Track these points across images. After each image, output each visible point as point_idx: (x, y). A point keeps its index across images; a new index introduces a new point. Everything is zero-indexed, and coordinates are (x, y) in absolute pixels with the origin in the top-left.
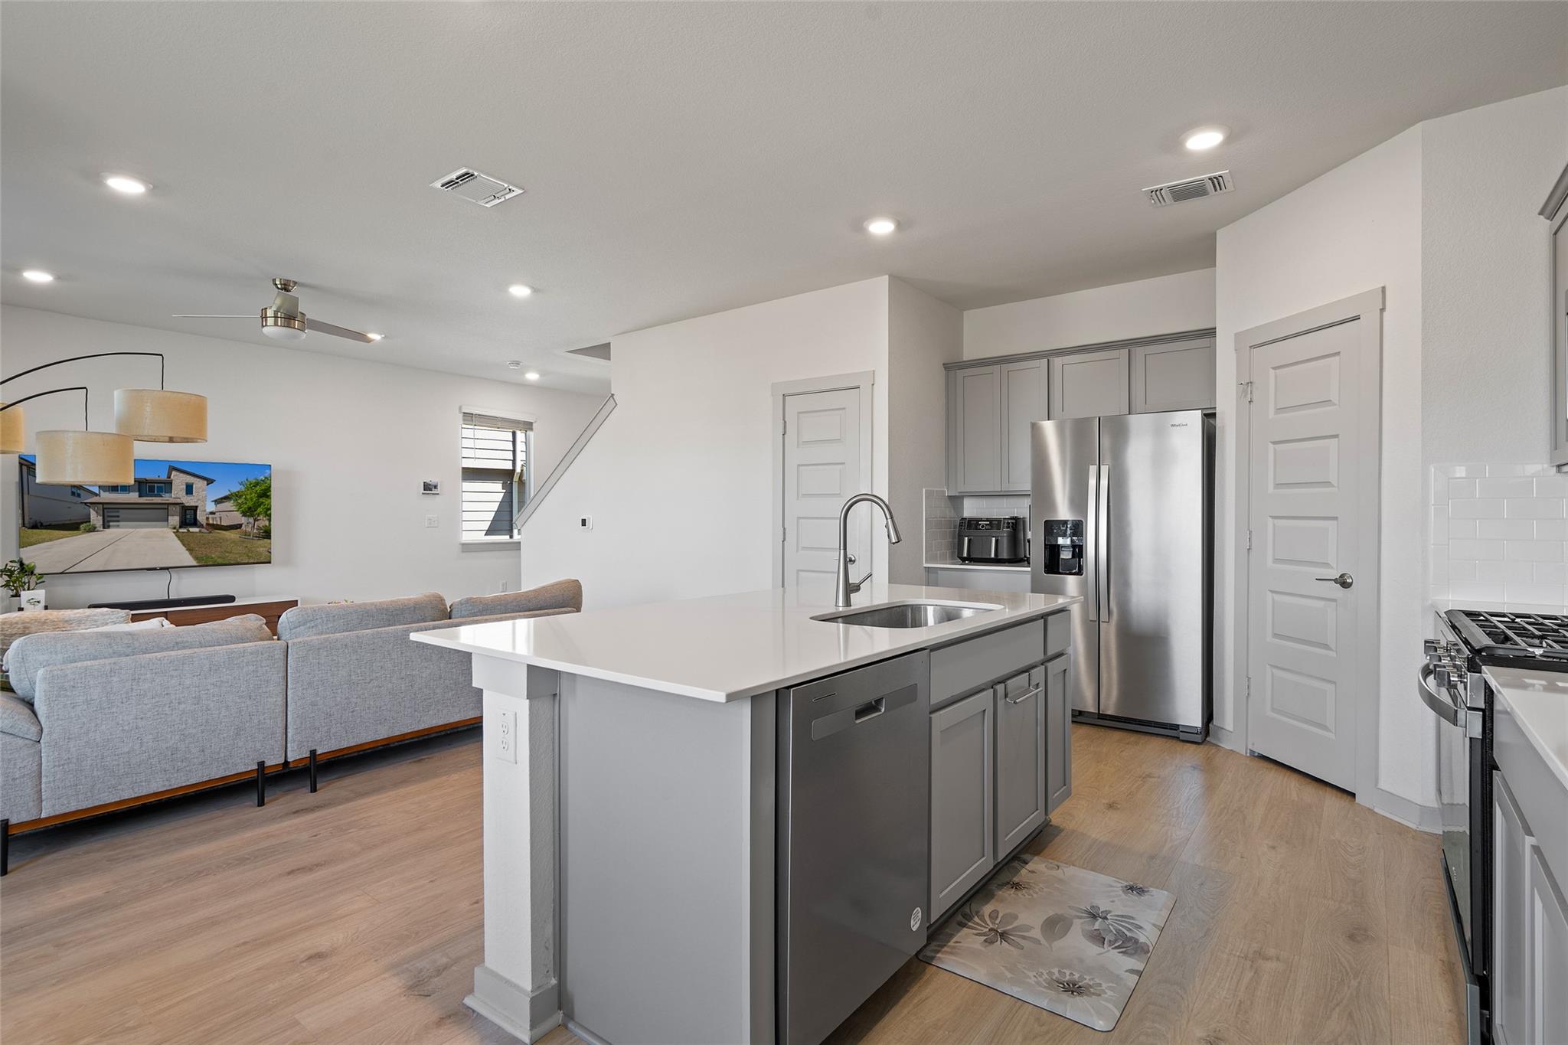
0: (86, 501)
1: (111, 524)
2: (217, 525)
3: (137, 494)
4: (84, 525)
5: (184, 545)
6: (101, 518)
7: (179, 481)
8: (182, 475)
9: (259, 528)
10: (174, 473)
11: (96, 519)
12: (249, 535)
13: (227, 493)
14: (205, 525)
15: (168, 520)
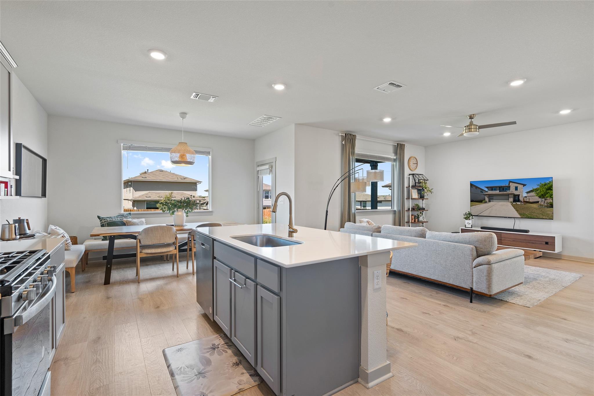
0: (484, 194)
1: (491, 201)
2: (528, 201)
3: (499, 191)
4: (484, 201)
5: (515, 209)
6: (488, 199)
7: (513, 186)
8: (514, 183)
9: (547, 203)
10: (511, 183)
11: (487, 199)
12: (543, 206)
13: (532, 189)
14: (523, 201)
15: (509, 200)
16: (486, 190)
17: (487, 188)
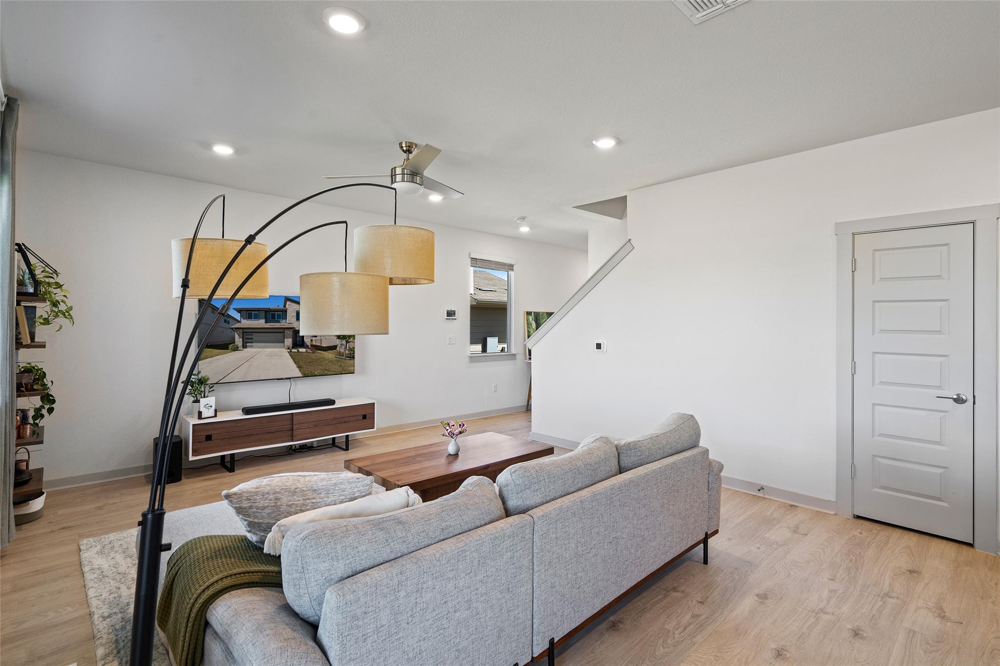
0: (232, 327)
1: (248, 344)
2: (318, 346)
3: (264, 321)
4: (231, 345)
5: (295, 363)
6: (241, 340)
7: (291, 309)
8: (293, 304)
10: (288, 303)
11: (238, 341)
12: (343, 356)
14: (310, 346)
15: (284, 342)
16: (237, 316)
17: (239, 312)
